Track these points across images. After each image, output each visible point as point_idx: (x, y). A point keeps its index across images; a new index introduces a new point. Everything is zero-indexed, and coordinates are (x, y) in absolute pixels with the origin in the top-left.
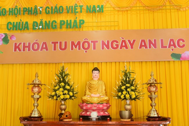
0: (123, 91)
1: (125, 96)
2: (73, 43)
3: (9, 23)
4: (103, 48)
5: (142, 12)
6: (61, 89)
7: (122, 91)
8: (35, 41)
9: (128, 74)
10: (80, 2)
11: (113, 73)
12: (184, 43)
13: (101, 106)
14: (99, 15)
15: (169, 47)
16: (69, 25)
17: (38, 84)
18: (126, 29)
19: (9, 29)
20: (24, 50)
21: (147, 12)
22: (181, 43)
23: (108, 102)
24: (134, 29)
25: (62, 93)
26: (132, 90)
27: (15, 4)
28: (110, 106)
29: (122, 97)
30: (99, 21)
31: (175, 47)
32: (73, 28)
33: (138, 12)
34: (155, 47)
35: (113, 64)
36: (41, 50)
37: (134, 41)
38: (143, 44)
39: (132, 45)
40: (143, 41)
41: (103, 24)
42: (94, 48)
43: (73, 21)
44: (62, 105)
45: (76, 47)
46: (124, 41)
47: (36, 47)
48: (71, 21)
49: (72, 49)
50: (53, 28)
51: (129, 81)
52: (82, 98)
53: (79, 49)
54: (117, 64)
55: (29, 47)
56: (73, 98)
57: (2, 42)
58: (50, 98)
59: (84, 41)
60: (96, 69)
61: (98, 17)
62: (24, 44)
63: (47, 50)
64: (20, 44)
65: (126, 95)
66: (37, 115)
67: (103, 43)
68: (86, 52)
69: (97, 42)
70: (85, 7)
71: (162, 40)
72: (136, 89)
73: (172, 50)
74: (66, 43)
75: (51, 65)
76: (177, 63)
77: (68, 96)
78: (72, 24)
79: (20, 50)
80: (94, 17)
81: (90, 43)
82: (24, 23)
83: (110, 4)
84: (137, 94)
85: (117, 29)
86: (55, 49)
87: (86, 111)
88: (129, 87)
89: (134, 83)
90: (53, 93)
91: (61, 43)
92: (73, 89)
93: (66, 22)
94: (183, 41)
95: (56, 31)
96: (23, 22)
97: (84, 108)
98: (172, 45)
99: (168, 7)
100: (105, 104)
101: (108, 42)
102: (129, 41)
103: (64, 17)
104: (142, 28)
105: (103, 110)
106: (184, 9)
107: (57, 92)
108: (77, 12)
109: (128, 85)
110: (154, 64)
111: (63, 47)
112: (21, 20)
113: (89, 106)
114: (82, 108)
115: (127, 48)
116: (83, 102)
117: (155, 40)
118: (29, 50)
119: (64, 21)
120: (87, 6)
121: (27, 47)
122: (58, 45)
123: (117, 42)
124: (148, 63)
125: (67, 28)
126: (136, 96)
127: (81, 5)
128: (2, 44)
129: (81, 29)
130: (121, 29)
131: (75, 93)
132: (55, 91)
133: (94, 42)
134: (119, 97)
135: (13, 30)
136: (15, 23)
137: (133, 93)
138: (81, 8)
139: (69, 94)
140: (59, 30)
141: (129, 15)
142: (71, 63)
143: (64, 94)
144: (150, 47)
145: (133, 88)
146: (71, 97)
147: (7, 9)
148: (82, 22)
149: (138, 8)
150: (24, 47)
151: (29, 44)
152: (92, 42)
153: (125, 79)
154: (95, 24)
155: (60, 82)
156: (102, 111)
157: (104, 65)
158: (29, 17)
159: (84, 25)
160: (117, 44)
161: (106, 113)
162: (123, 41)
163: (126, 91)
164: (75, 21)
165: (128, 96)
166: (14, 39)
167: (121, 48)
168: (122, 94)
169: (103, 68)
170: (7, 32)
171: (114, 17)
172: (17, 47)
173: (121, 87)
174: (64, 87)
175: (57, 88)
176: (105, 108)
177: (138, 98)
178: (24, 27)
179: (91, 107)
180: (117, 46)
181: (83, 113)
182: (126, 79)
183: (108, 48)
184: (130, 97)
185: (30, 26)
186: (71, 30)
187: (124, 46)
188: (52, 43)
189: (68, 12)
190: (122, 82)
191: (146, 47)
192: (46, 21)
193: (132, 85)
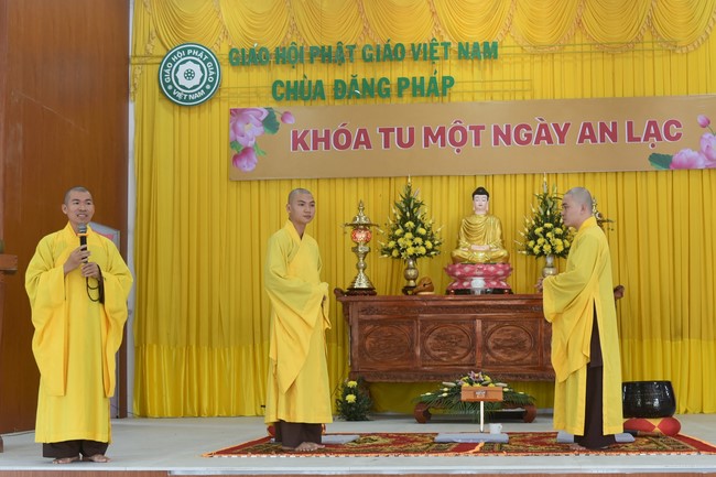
0: (538, 237)
1: (541, 248)
2: (428, 131)
3: (277, 83)
4: (496, 143)
5: (586, 57)
6: (409, 235)
7: (534, 237)
8: (339, 127)
9: (550, 204)
10: (442, 33)
11: (520, 200)
12: (679, 130)
13: (492, 269)
14: (488, 65)
15: (646, 139)
16: (417, 88)
17: (365, 225)
18: (550, 97)
19: (278, 99)
20: (315, 147)
21: (600, 55)
22: (674, 130)
23: (506, 261)
24: (567, 97)
25: (410, 243)
26: (557, 236)
27: (289, 36)
28: (512, 269)
29: (536, 250)
30: (488, 78)
31: (659, 139)
32: (428, 95)
33: (578, 56)
34: (615, 140)
35: (520, 179)
36: (356, 147)
37: (567, 126)
38: (587, 134)
39: (562, 135)
40: (587, 125)
41: (497, 86)
42: (477, 142)
43: (427, 81)
44: (408, 268)
45: (435, 140)
46: (544, 126)
47: (343, 139)
48: (422, 78)
49: (427, 145)
50: (383, 96)
51: (552, 216)
52: (451, 254)
53: (443, 144)
54: (529, 178)
55: (326, 140)
56: (433, 253)
57: (262, 128)
58: (383, 254)
59: (453, 125)
60: (481, 191)
61: (485, 68)
62: (315, 133)
63: (369, 146)
64: (306, 133)
65: (545, 247)
66: (364, 286)
67: (497, 131)
68: (458, 151)
69: (483, 128)
70: (454, 46)
71: (630, 124)
72: (565, 234)
73: (653, 146)
74: (411, 130)
75: (379, 182)
76: (663, 176)
77: (422, 250)
78: (426, 86)
79: (306, 147)
80: (476, 69)
81: (468, 130)
82: (314, 83)
83: (513, 37)
84: (568, 244)
85: (528, 97)
86: (387, 145)
87: (462, 279)
88: (550, 230)
89: (561, 221)
90: (392, 244)
91: (400, 130)
92: (432, 234)
93: (411, 80)
94: (678, 125)
95: (387, 101)
96: (310, 82)
97: (458, 273)
98: (653, 135)
99: (648, 46)
101: (508, 127)
102: (556, 126)
103: (405, 68)
104: (587, 96)
105: (496, 277)
106: (684, 50)
107: (400, 241)
108: (438, 58)
109: (548, 225)
110: (611, 177)
111: (406, 140)
112: (305, 77)
113: (467, 269)
114: (451, 274)
115: (550, 141)
116: (455, 260)
117: (614, 124)
118: (327, 147)
119: (406, 80)
120: (460, 44)
121: (321, 140)
122: (394, 136)
123: (528, 128)
124: (598, 176)
125: (414, 95)
127: (447, 40)
128: (263, 133)
129: (446, 99)
130: (538, 97)
131: (436, 242)
132: (395, 238)
133: (477, 129)
134: (531, 251)
135: (288, 99)
136: (292, 84)
137: (559, 241)
138: (446, 48)
139: (424, 245)
140: (394, 100)
141: (557, 64)
142: (424, 176)
143: (414, 246)
144: (603, 140)
145: (558, 231)
146: (428, 251)
147: (272, 50)
148: (449, 82)
149: (578, 48)
150: (316, 140)
151: (327, 132)
152: (471, 128)
153: (542, 212)
154: (478, 87)
155: (404, 219)
156: (494, 280)
157: (498, 182)
158: (324, 67)
159: (454, 88)
160: (529, 132)
161: (504, 284)
162: (542, 126)
163: (545, 237)
164: (433, 80)
165: (547, 248)
166: (290, 121)
167: (537, 142)
168: (536, 243)
169: (497, 187)
170: (274, 105)
171: (523, 67)
172: (298, 141)
173: (534, 228)
174: (414, 231)
175: (398, 232)
176: (500, 273)
178: (317, 92)
179: (472, 271)
180: (529, 136)
181: (455, 284)
182: (545, 213)
183: (508, 142)
184: (553, 250)
185: (328, 91)
186: (423, 99)
187: (544, 138)
188: (381, 130)
189: (415, 57)
190: (537, 220)
191: (594, 140)
192: (364, 80)
193: (557, 225)
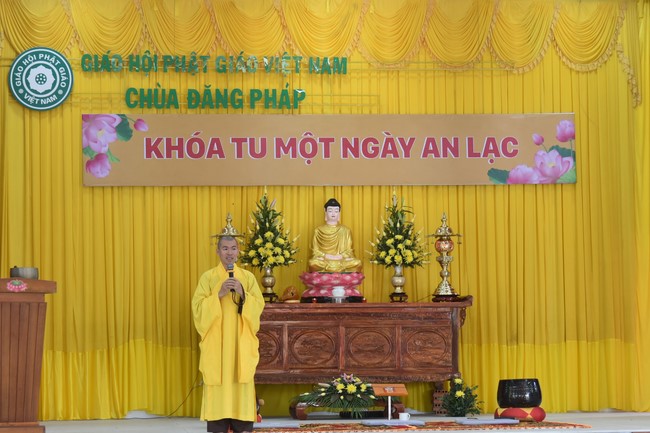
0: (389, 248)
1: (393, 259)
2: (279, 142)
3: (130, 91)
4: (345, 155)
5: (430, 75)
6: (269, 245)
7: (387, 249)
8: (193, 136)
9: (400, 215)
10: (293, 47)
11: (367, 210)
12: (516, 147)
13: (348, 278)
14: (336, 79)
15: (485, 155)
16: (269, 100)
18: (395, 112)
19: (130, 106)
20: (169, 155)
21: (443, 74)
22: (511, 148)
23: (360, 270)
24: (412, 112)
25: (270, 253)
26: (407, 247)
27: (142, 44)
28: (364, 278)
29: (388, 260)
30: (336, 92)
31: (497, 155)
32: (280, 107)
33: (422, 74)
34: (456, 154)
35: (367, 190)
36: (209, 156)
37: (412, 140)
38: (431, 149)
39: (407, 150)
40: (431, 140)
41: (345, 100)
42: (327, 154)
43: (279, 93)
45: (286, 151)
46: (390, 140)
47: (196, 148)
48: (274, 91)
49: (278, 155)
50: (235, 107)
51: (402, 227)
52: (308, 263)
53: (294, 155)
54: (376, 190)
55: (180, 148)
56: (290, 262)
57: (115, 135)
58: (243, 262)
59: (303, 137)
60: (333, 203)
61: (334, 82)
62: (169, 141)
63: (222, 156)
64: (159, 140)
65: (396, 257)
67: (346, 143)
68: (309, 162)
69: (332, 140)
70: (305, 61)
71: (471, 141)
72: (414, 245)
73: (492, 161)
74: (264, 141)
75: (232, 190)
76: (501, 191)
77: (281, 259)
78: (278, 98)
79: (159, 155)
80: (325, 83)
81: (318, 142)
82: (167, 92)
83: (361, 53)
84: (416, 255)
85: (374, 111)
86: (240, 155)
87: (319, 287)
88: (400, 242)
89: (410, 233)
90: (252, 253)
91: (252, 141)
92: (289, 244)
93: (263, 92)
94: (515, 142)
95: (239, 112)
96: (163, 90)
97: (315, 282)
98: (491, 151)
99: (487, 65)
100: (355, 275)
101: (356, 141)
102: (402, 140)
104: (430, 111)
105: (352, 286)
106: (521, 71)
107: (261, 250)
109: (399, 237)
110: (453, 191)
111: (258, 150)
112: (158, 85)
113: (325, 278)
114: (308, 282)
115: (396, 155)
116: (312, 269)
117: (456, 140)
118: (181, 155)
119: (259, 91)
120: (310, 58)
121: (175, 148)
122: (246, 146)
123: (376, 142)
124: (440, 189)
125: (266, 106)
126: (415, 259)
127: (297, 53)
128: (117, 140)
129: (296, 111)
130: (384, 112)
131: (292, 251)
132: (255, 247)
133: (327, 141)
134: (382, 261)
135: (141, 107)
136: (146, 93)
137: (409, 252)
138: (297, 62)
139: (283, 255)
140: (246, 110)
141: (402, 80)
142: (274, 186)
143: (275, 255)
144: (445, 155)
145: (408, 242)
146: (286, 260)
147: (124, 57)
148: (300, 96)
149: (422, 66)
150: (170, 148)
151: (181, 141)
152: (321, 140)
153: (392, 224)
154: (327, 100)
155: (263, 231)
156: (350, 288)
157: (347, 193)
158: (176, 76)
159: (305, 101)
160: (376, 145)
161: (357, 292)
162: (388, 140)
163: (396, 248)
164: (285, 93)
165: (398, 259)
166: (144, 129)
167: (384, 156)
168: (388, 254)
169: (345, 198)
170: (126, 112)
172: (151, 148)
173: (384, 240)
174: (273, 241)
175: (259, 241)
176: (355, 281)
177: (418, 263)
178: (170, 100)
179: (329, 280)
180: (376, 150)
182: (395, 224)
183: (356, 154)
184: (404, 260)
185: (182, 100)
186: (275, 111)
187: (390, 152)
188: (234, 140)
190: (386, 231)
191: (437, 155)
192: (217, 90)
193: (406, 236)
